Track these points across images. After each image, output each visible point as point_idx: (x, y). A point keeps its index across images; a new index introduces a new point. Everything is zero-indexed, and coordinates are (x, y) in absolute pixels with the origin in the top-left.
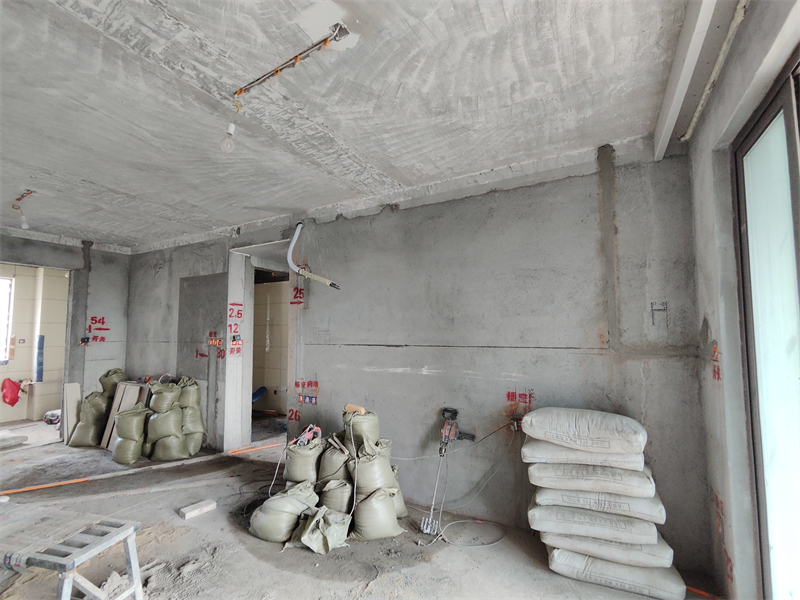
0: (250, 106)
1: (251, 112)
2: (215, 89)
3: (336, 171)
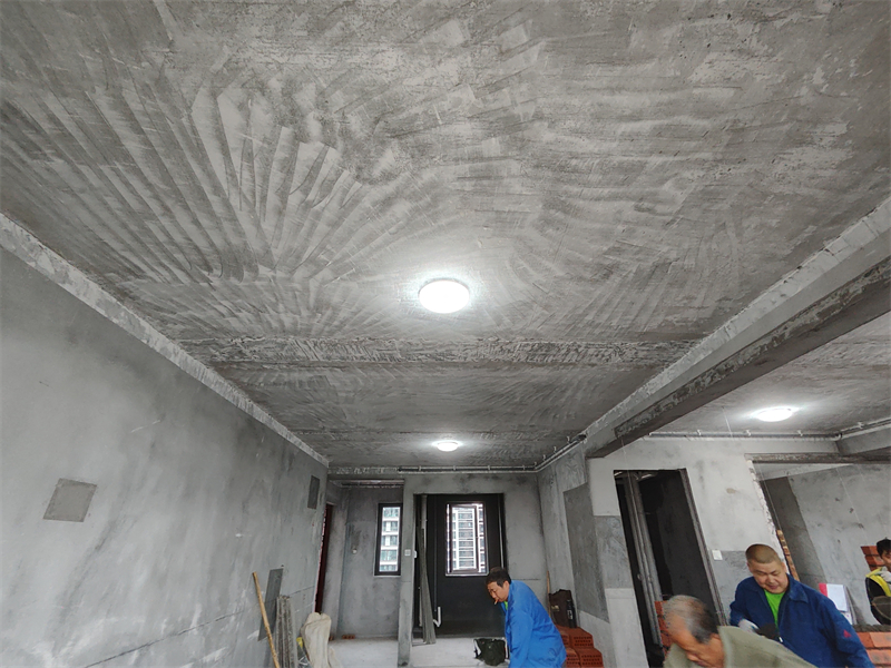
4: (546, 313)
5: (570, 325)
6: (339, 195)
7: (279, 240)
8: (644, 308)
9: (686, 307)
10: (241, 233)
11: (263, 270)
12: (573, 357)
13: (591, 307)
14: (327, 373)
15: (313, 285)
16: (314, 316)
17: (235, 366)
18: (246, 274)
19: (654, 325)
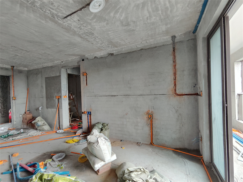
0: (67, 22)
1: (67, 24)
2: (56, 17)
3: (94, 43)
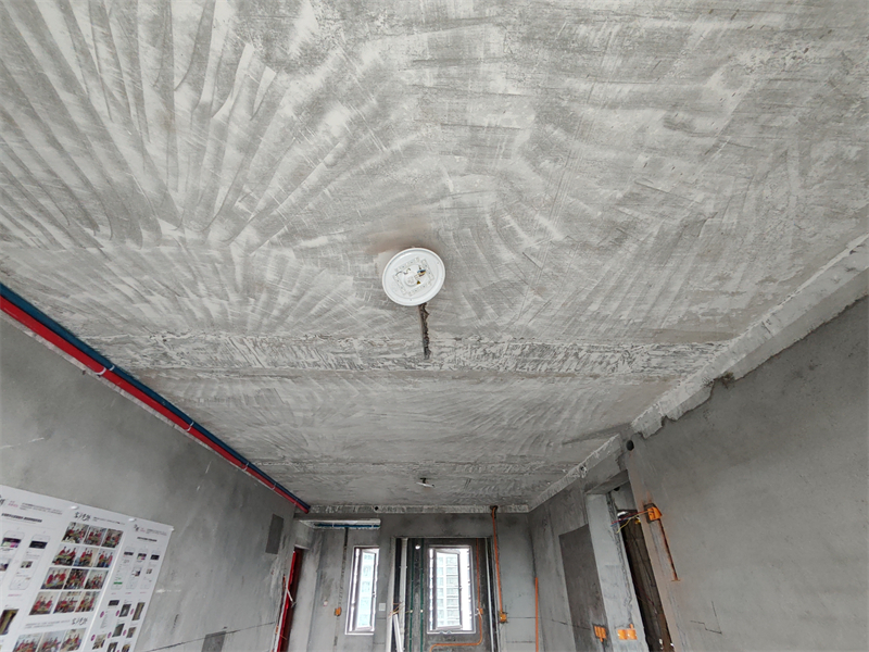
2: (412, 364)
3: (597, 372)
4: (540, 299)
5: (569, 318)
6: (246, 92)
7: (177, 175)
8: (664, 293)
9: (718, 292)
10: (121, 164)
11: (167, 228)
12: (572, 365)
13: (597, 290)
14: (275, 384)
15: (236, 252)
16: (245, 302)
17: (164, 375)
18: (145, 234)
19: (675, 318)
